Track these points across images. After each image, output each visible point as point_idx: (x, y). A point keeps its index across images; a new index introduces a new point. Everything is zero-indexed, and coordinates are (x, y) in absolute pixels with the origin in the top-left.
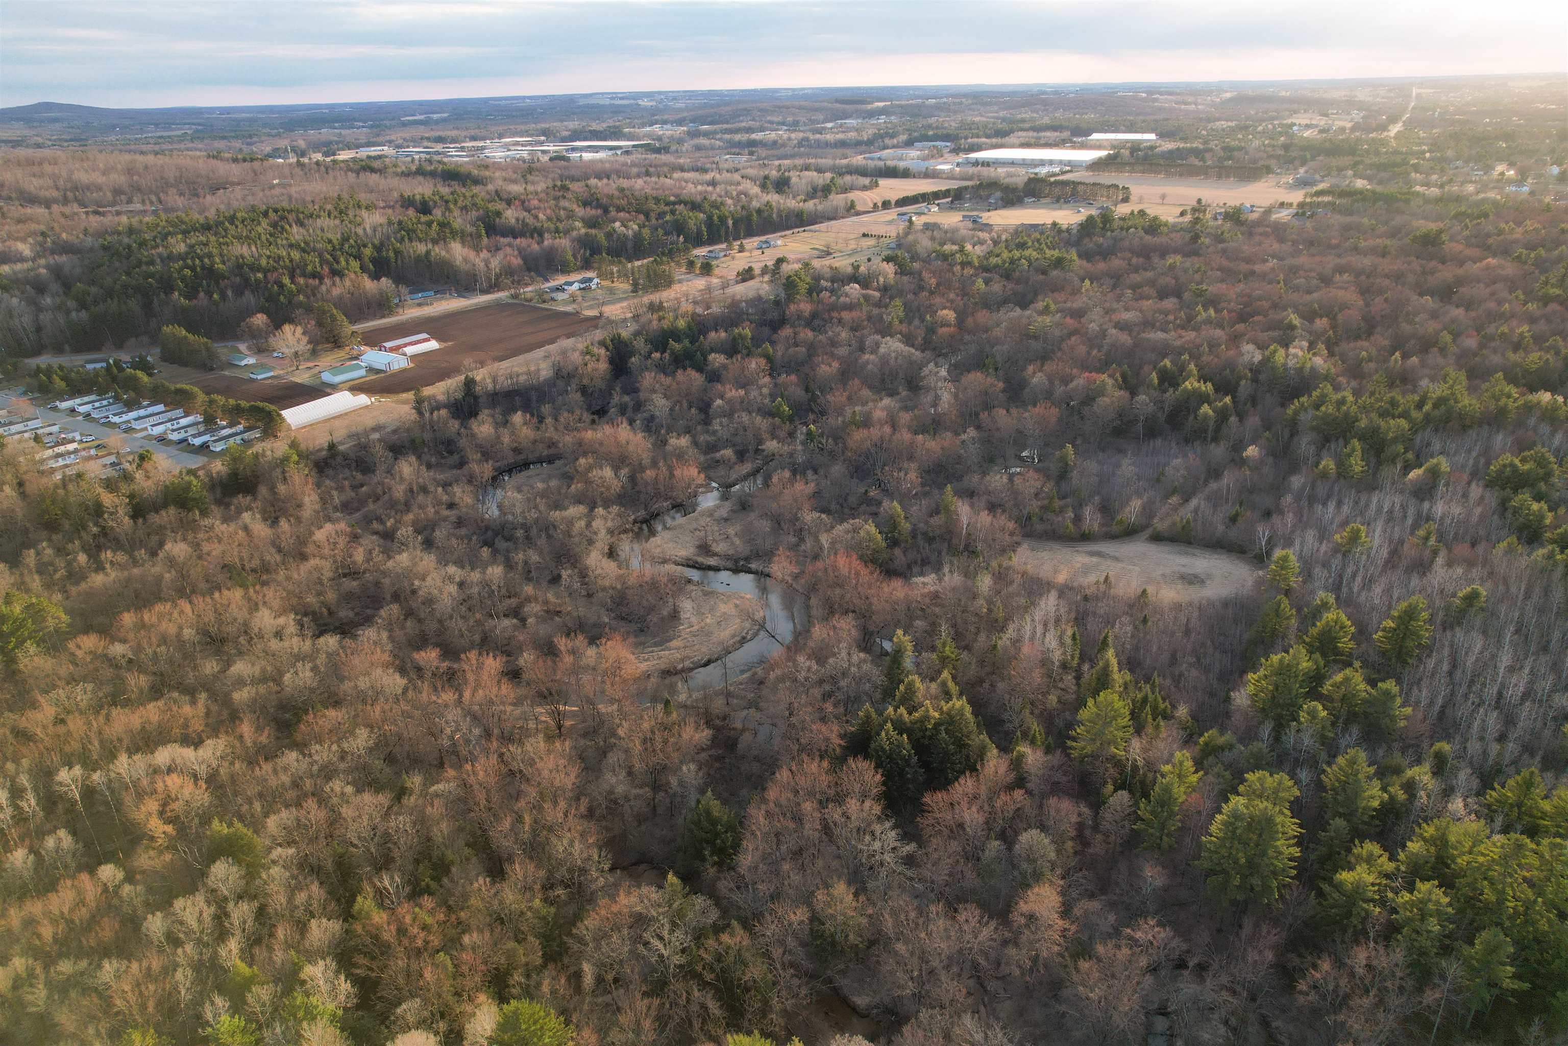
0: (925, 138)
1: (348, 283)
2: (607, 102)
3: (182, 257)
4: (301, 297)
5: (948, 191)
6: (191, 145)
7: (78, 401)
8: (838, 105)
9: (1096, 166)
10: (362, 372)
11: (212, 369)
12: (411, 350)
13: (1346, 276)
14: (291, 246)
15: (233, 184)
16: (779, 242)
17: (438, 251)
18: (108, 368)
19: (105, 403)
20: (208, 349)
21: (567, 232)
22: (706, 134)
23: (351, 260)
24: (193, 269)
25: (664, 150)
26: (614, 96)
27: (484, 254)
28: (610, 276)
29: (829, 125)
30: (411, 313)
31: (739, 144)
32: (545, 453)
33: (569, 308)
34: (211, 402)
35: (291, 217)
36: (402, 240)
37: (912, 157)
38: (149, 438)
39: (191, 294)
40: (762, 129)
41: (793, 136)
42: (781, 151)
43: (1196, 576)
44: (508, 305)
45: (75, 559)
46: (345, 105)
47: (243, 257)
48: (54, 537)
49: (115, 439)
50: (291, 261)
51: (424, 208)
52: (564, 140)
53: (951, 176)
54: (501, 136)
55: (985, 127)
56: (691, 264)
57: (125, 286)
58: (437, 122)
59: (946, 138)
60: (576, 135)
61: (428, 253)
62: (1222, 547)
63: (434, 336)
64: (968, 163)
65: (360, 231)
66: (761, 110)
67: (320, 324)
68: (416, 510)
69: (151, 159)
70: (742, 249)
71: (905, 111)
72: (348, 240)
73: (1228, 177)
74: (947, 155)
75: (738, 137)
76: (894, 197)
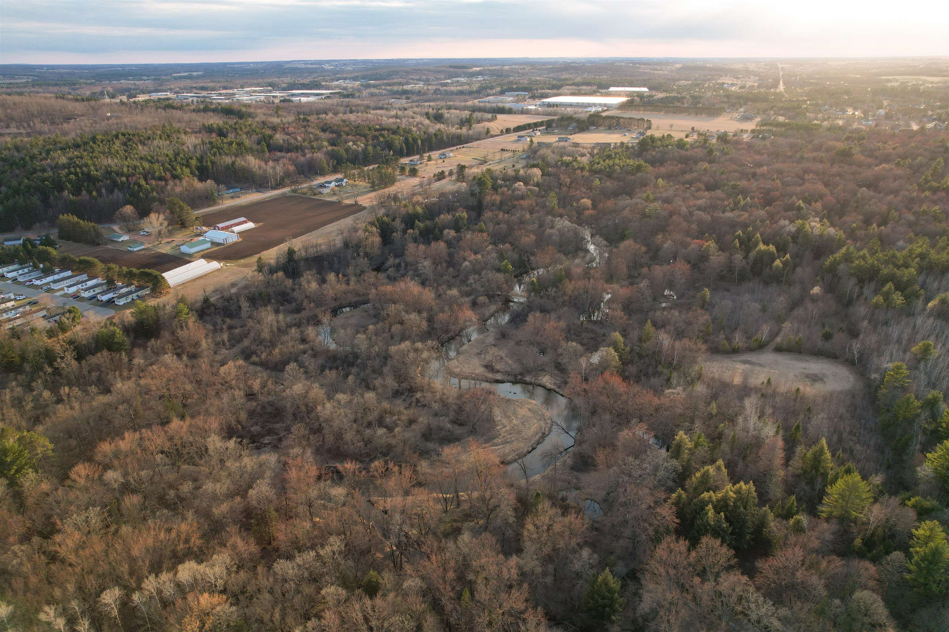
0: (511, 90)
1: (184, 183)
2: (303, 66)
3: (64, 167)
4: (155, 194)
5: (542, 122)
6: (33, 89)
7: (5, 269)
8: (452, 69)
9: (622, 106)
10: (209, 245)
11: (98, 244)
12: (237, 229)
13: (811, 175)
14: (141, 158)
15: (79, 116)
16: (451, 155)
17: (240, 162)
18: (24, 245)
19: (26, 270)
20: (95, 231)
21: (319, 149)
22: (374, 86)
23: (184, 168)
24: (76, 174)
25: (351, 95)
26: (306, 62)
27: (271, 163)
28: (353, 177)
29: (449, 81)
30: (228, 203)
31: (397, 92)
32: (353, 300)
33: (334, 199)
34: (109, 269)
35: (136, 139)
36: (215, 155)
37: (508, 101)
38: (66, 295)
39: (77, 191)
40: (408, 84)
41: (430, 87)
42: (425, 97)
43: (816, 375)
44: (291, 197)
45: (41, 395)
46: (133, 65)
47: (110, 167)
48: (19, 377)
49: (43, 297)
50: (144, 169)
51: (221, 133)
52: (284, 89)
53: (537, 113)
54: (242, 87)
55: (545, 83)
56: (403, 169)
57: (28, 188)
58: (198, 77)
59: (525, 89)
60: (292, 86)
61: (233, 163)
62: (822, 355)
63: (250, 219)
64: (543, 105)
65: (186, 149)
66: (405, 72)
67: (172, 212)
68: (280, 346)
69: (16, 98)
70: (430, 159)
71: (492, 73)
72: (178, 154)
73: (701, 114)
74: (528, 100)
75: (396, 88)
76: (512, 126)
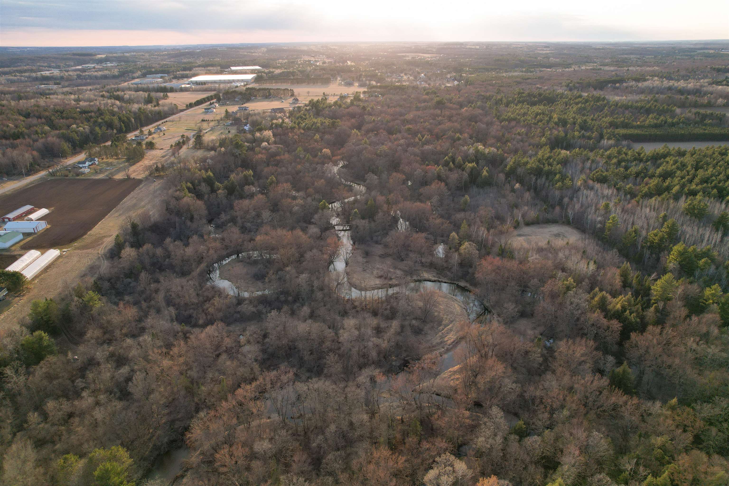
0: (150, 73)
5: (209, 97)
9: (257, 81)
10: (21, 237)
12: (33, 216)
16: (165, 128)
28: (99, 155)
29: (83, 67)
33: (102, 177)
37: (159, 81)
40: (41, 70)
41: (69, 73)
43: (559, 234)
53: (197, 90)
56: (139, 144)
70: (151, 133)
74: (174, 80)
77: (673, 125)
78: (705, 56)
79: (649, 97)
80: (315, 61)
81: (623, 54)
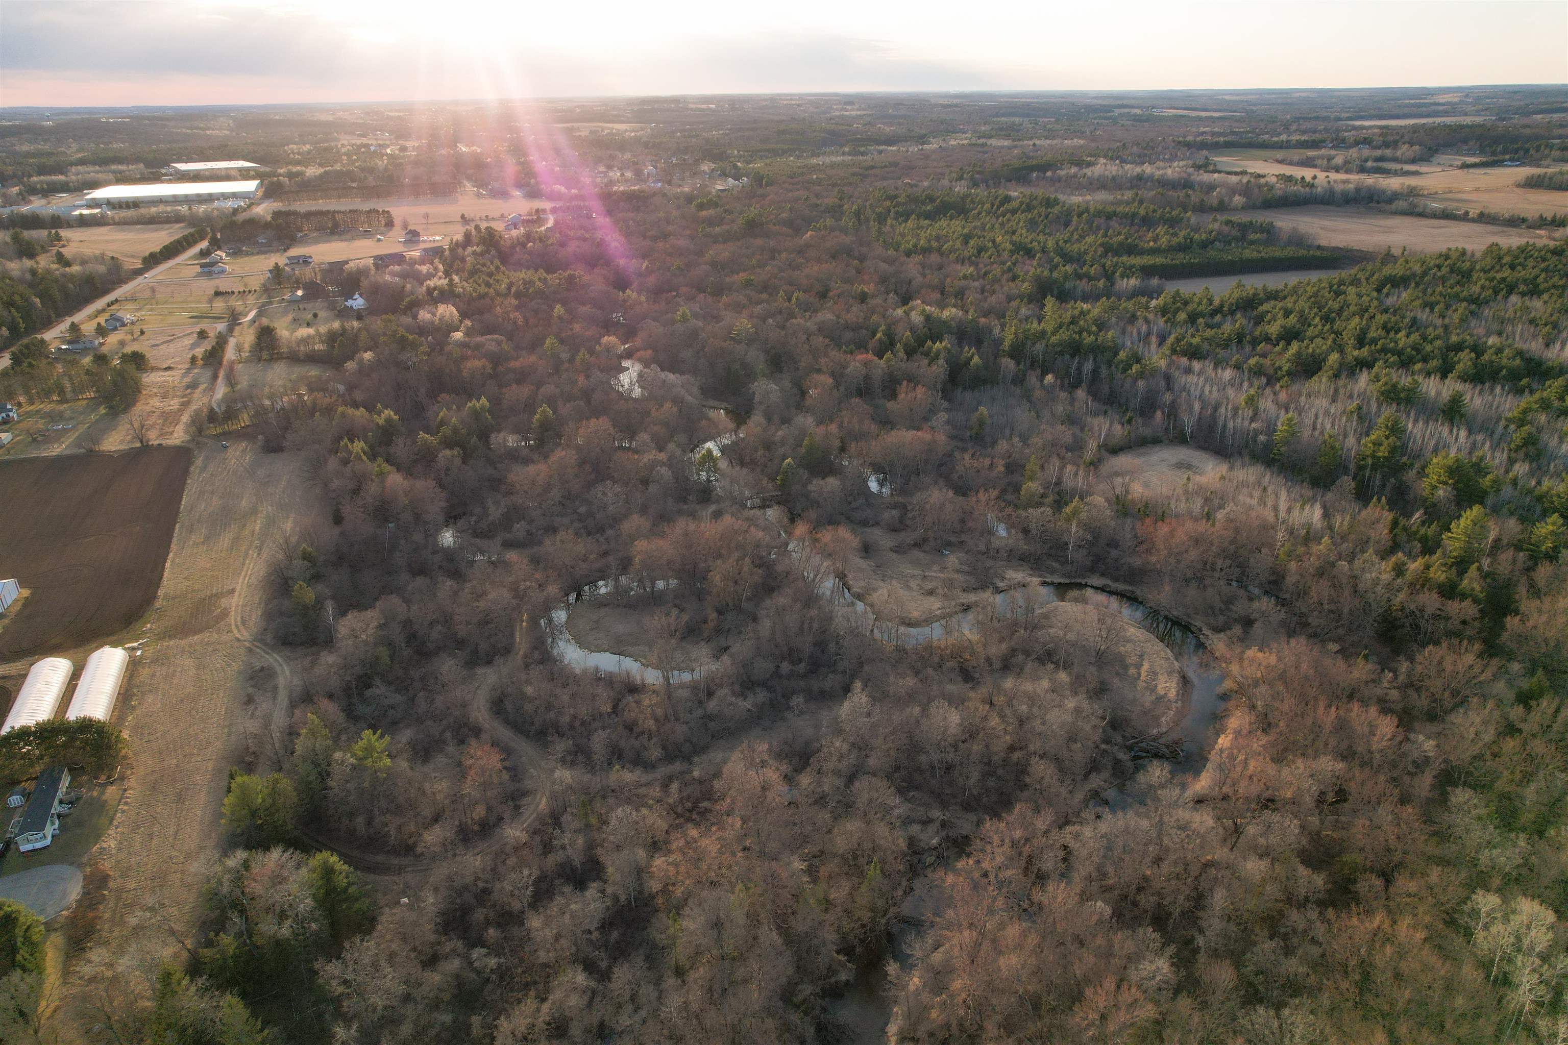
9: (269, 195)
77: (1204, 245)
78: (1134, 120)
79: (1128, 195)
80: (380, 145)
81: (997, 115)
